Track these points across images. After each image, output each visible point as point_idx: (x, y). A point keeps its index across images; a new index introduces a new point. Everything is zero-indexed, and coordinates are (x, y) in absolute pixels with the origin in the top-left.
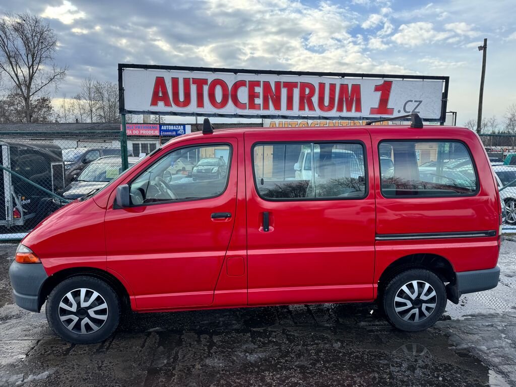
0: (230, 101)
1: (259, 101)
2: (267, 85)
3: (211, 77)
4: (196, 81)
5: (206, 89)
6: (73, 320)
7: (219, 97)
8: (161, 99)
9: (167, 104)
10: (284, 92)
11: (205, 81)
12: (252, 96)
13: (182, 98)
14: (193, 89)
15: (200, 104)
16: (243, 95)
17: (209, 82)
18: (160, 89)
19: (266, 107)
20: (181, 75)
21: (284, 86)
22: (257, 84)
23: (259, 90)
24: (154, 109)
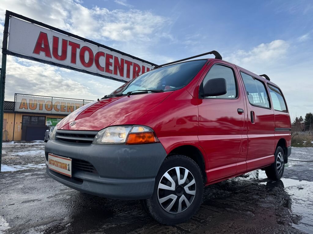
0: (94, 64)
1: (112, 68)
2: (116, 59)
3: (83, 44)
4: (71, 44)
5: (78, 51)
6: (173, 200)
7: (87, 59)
8: (43, 50)
9: (48, 55)
10: (125, 66)
11: (78, 46)
12: (108, 64)
13: (60, 53)
14: (69, 49)
15: (73, 60)
16: (102, 61)
17: (81, 47)
18: (43, 42)
19: (116, 73)
20: (61, 37)
21: (126, 63)
22: (111, 57)
23: (112, 61)
24: (36, 56)
